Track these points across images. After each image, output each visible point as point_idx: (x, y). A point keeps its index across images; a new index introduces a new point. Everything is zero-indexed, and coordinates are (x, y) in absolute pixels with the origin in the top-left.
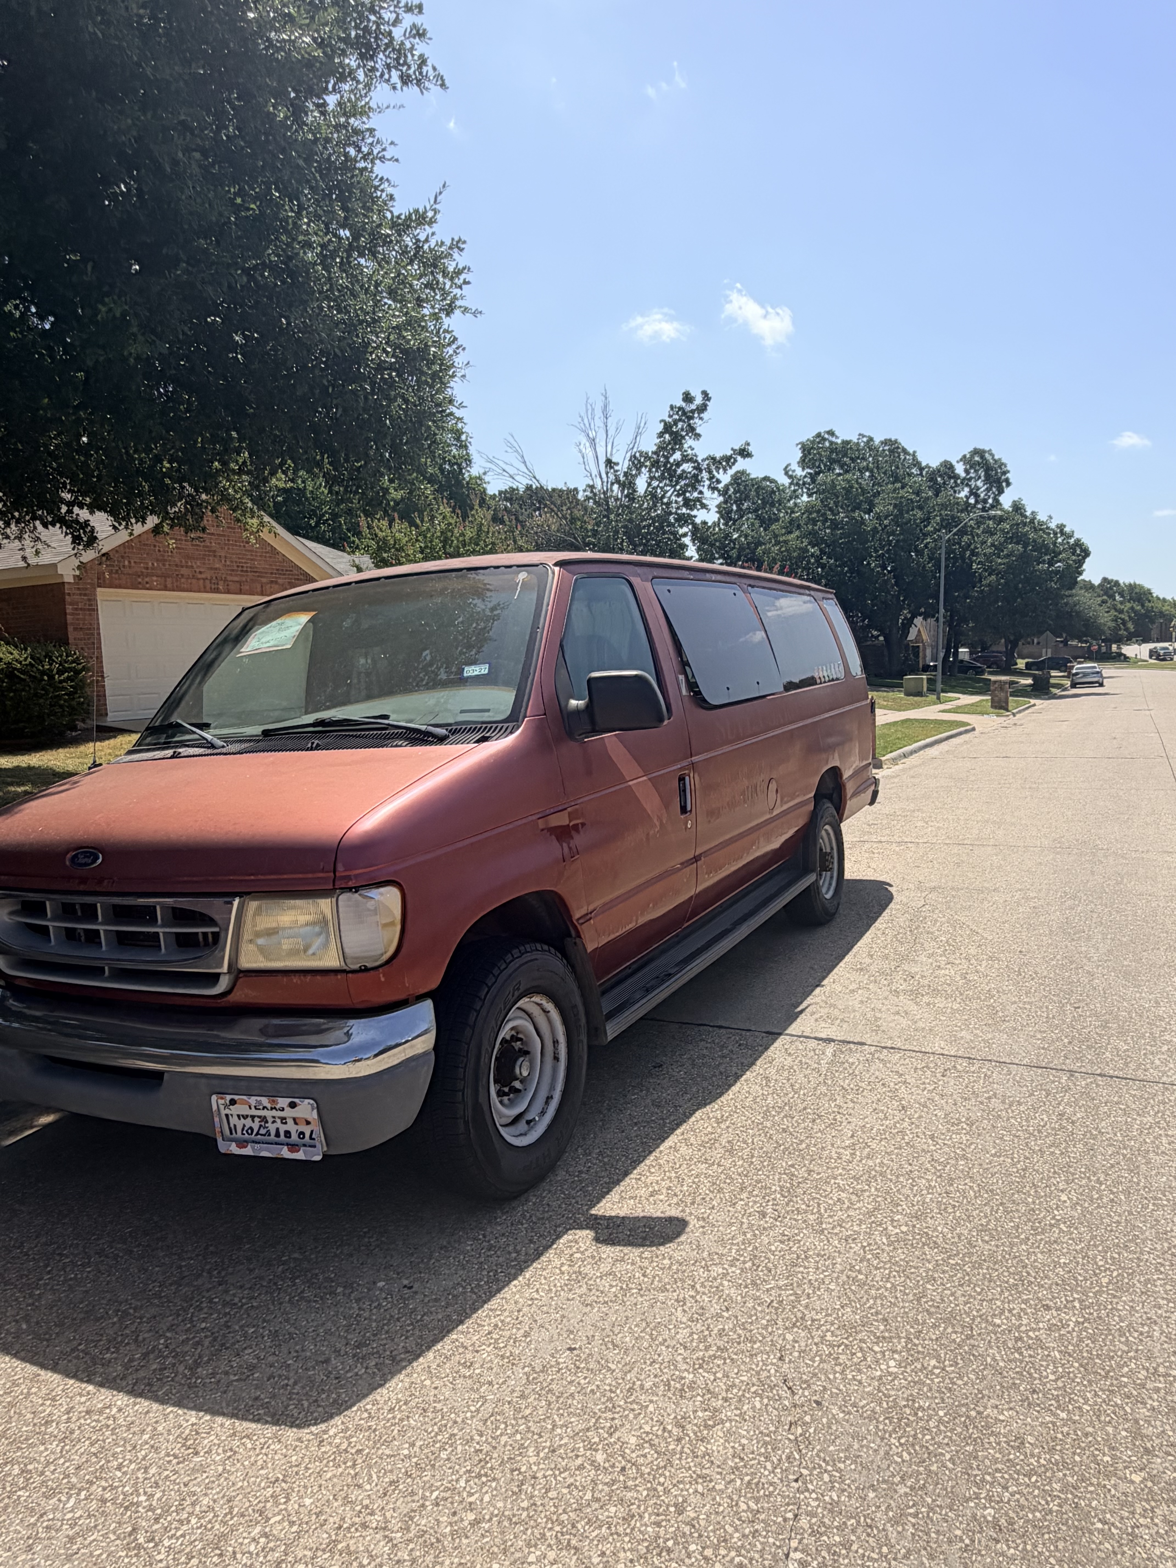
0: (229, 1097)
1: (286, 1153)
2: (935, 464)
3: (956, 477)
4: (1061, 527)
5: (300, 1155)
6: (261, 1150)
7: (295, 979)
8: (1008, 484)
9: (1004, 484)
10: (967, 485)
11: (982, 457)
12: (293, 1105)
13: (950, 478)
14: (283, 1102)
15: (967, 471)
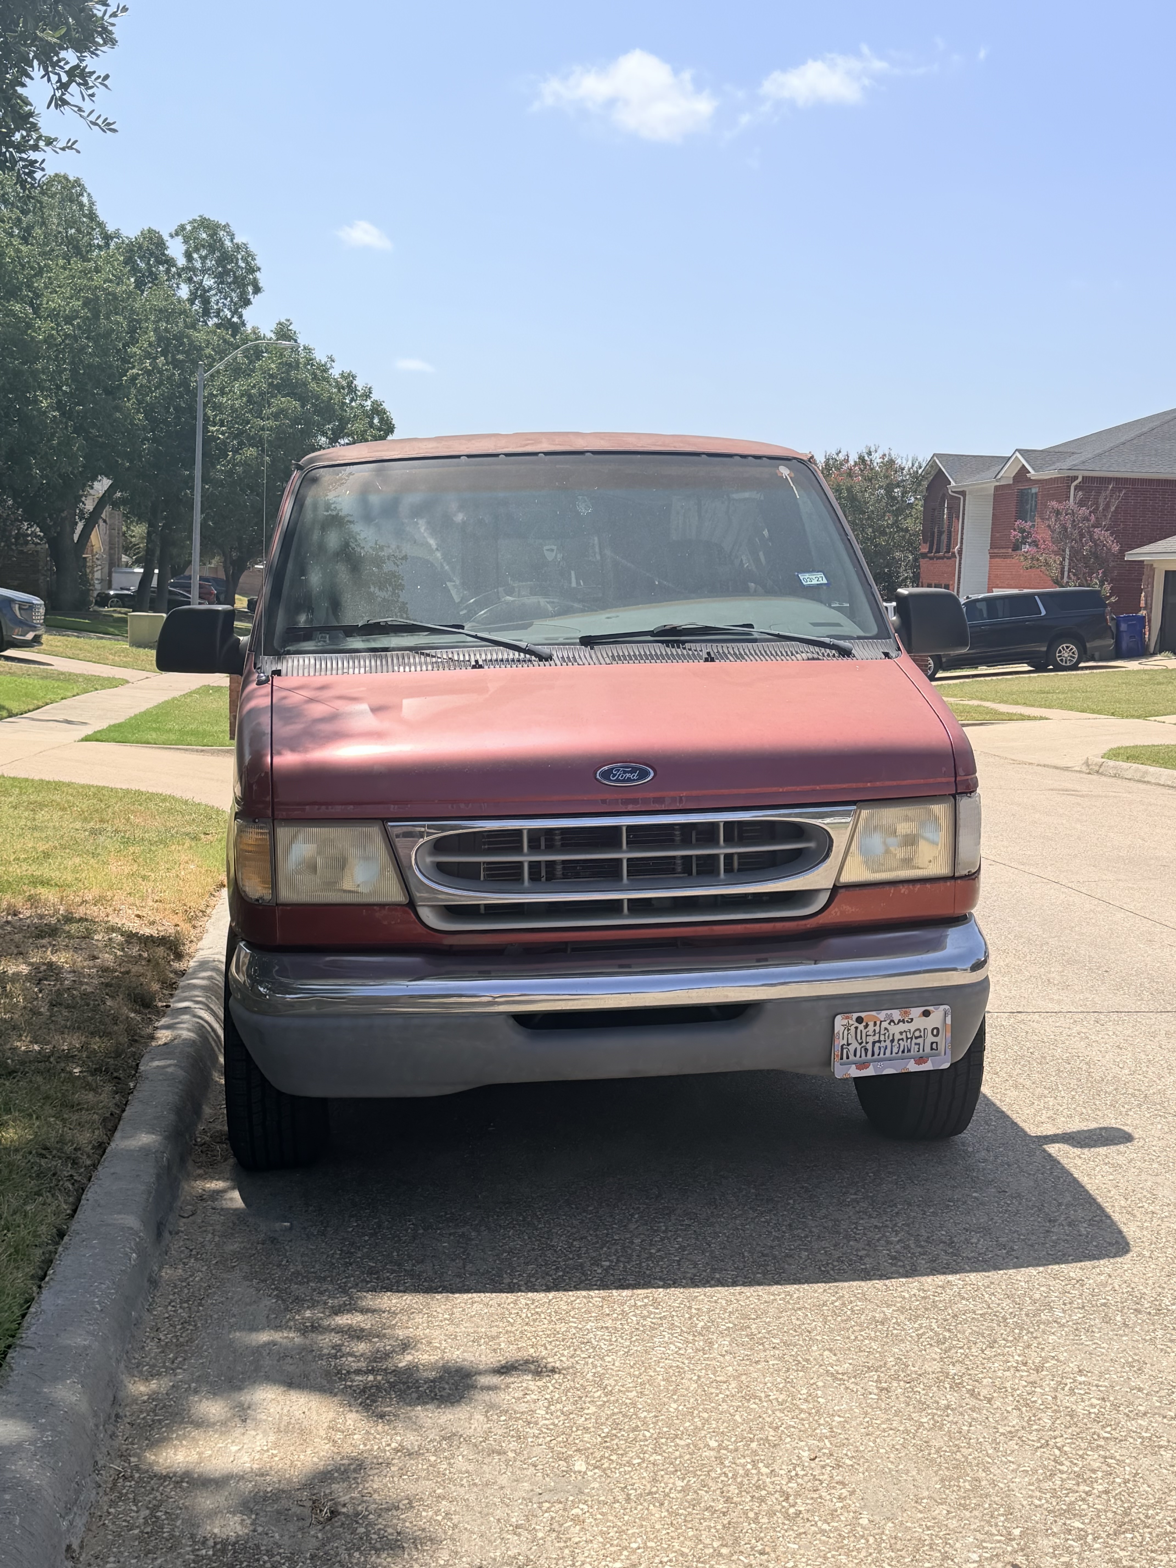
0: (855, 1015)
1: (913, 1067)
2: (131, 231)
3: (170, 262)
4: (349, 378)
5: (928, 1066)
6: (884, 1068)
7: (903, 889)
8: (257, 290)
9: (250, 289)
10: (190, 280)
11: (213, 234)
12: (926, 1014)
13: (159, 262)
14: (916, 1012)
15: (188, 256)
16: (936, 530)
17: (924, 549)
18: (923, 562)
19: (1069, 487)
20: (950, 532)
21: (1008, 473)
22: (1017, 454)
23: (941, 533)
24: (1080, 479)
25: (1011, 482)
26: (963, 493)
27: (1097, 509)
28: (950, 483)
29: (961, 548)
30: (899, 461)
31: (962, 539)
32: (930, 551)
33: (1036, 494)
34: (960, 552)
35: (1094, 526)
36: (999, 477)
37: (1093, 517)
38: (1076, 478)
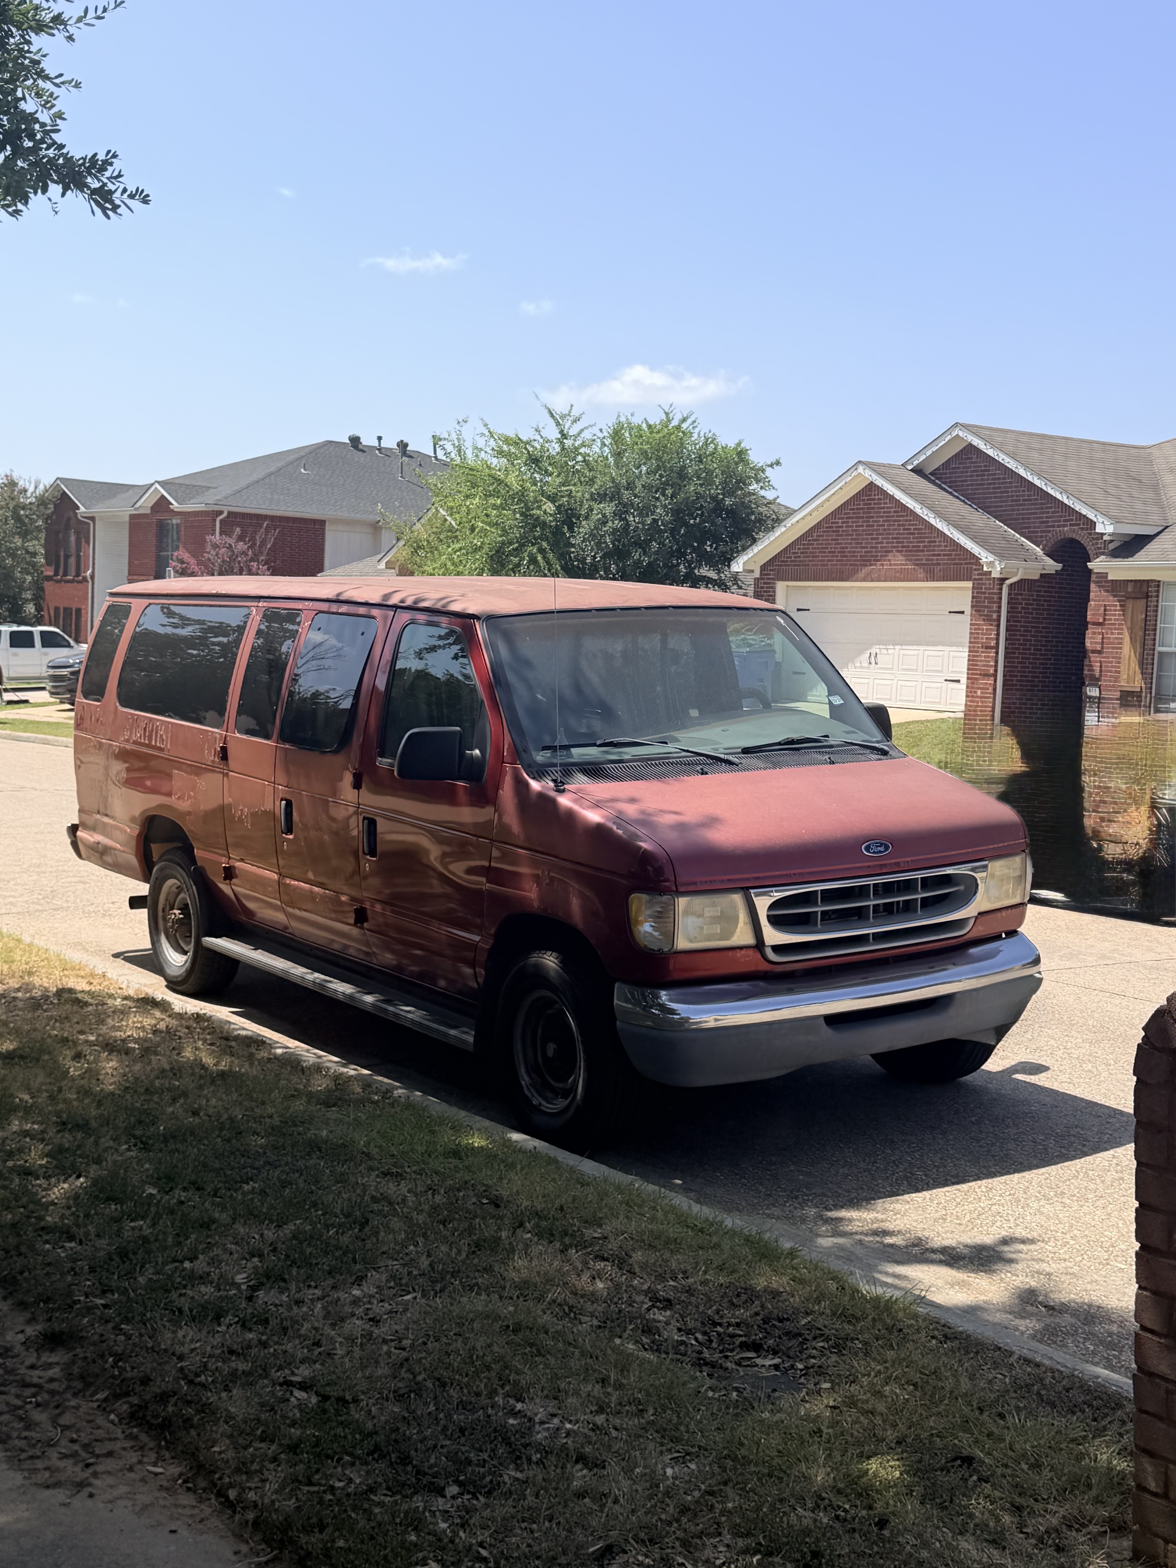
16: (62, 554)
17: (50, 572)
18: (47, 585)
19: (215, 521)
20: (78, 557)
21: (146, 503)
22: (157, 485)
23: (67, 557)
24: (225, 515)
25: (149, 511)
26: (93, 519)
27: (254, 544)
28: (78, 508)
29: (93, 572)
30: (21, 483)
31: (94, 564)
32: (56, 574)
33: (178, 525)
34: (92, 577)
35: (252, 560)
36: (137, 505)
37: (250, 553)
38: (221, 513)
